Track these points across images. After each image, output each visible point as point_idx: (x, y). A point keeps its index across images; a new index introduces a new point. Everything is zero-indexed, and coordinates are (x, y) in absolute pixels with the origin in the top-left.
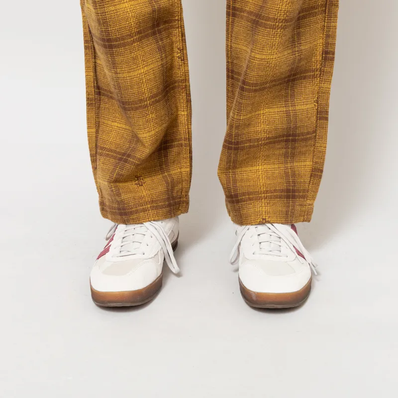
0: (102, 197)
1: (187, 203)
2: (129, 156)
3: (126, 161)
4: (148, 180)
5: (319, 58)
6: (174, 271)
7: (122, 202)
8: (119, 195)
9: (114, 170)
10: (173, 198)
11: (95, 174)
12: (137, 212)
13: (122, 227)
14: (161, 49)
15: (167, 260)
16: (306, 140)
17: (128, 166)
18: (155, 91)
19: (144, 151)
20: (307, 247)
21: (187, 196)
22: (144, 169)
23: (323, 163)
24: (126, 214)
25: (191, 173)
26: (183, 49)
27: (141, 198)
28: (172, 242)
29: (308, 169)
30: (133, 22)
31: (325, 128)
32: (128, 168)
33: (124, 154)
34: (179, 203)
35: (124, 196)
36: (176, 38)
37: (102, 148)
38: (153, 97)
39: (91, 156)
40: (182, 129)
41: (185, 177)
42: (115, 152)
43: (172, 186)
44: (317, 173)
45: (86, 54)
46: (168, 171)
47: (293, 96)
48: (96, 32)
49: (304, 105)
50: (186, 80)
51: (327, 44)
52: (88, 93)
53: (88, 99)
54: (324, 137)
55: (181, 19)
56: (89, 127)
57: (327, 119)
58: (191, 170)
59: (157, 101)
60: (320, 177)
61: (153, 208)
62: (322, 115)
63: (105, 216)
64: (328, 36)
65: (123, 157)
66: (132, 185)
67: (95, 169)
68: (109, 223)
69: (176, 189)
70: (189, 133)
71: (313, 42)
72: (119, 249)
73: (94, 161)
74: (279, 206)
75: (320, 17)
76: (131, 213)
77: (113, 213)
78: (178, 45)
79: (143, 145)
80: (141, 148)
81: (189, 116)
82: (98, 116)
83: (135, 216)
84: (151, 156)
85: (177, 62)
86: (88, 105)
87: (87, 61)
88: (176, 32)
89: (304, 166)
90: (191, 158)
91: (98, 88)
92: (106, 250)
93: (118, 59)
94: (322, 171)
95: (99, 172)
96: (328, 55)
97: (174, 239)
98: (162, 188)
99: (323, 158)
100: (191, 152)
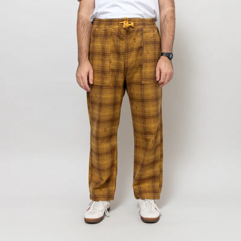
0: (90, 194)
1: (113, 197)
2: (99, 183)
3: (98, 184)
4: (103, 189)
5: (160, 157)
6: (107, 215)
7: (95, 195)
8: (94, 193)
9: (94, 186)
10: (109, 195)
11: (89, 187)
12: (98, 198)
13: (94, 202)
14: (112, 157)
15: (106, 212)
16: (157, 178)
17: (98, 185)
18: (108, 167)
19: (103, 182)
20: (159, 207)
21: (113, 195)
22: (102, 186)
23: (162, 183)
24: (95, 198)
25: (115, 189)
26: (117, 156)
27: (100, 194)
28: (108, 208)
29: (158, 185)
30: (105, 150)
31: (162, 174)
32: (98, 186)
33: (98, 182)
34: (111, 197)
35: (96, 193)
36: (115, 153)
37: (92, 180)
38: (107, 169)
39: (89, 182)
40: (114, 177)
41: (113, 190)
42: (96, 181)
43: (109, 192)
44: (161, 186)
45: (90, 156)
46: (109, 188)
47: (154, 167)
48: (94, 150)
49: (157, 169)
50: (117, 164)
51: (161, 153)
52: (89, 166)
53: (89, 167)
54: (162, 177)
55: (117, 149)
56: (89, 175)
57: (162, 172)
58: (115, 188)
59: (109, 170)
60: (162, 187)
61: (103, 197)
62: (161, 171)
63: (91, 199)
64: (161, 151)
65: (97, 183)
66: (98, 190)
67: (89, 186)
68: (91, 201)
69: (110, 193)
70: (116, 178)
71: (158, 153)
72: (93, 208)
73: (90, 183)
74: (151, 195)
75: (159, 147)
76: (97, 198)
77: (92, 198)
78: (116, 155)
79: (103, 180)
80: (103, 181)
81: (116, 174)
82: (92, 172)
83: (98, 199)
84: (104, 184)
85: (115, 160)
86: (89, 169)
87: (90, 158)
88: (116, 152)
89: (157, 184)
90: (116, 185)
91: (92, 165)
92: (89, 208)
93: (100, 158)
94: (162, 186)
95: (91, 186)
96: (162, 156)
97: (108, 207)
98: (106, 192)
99: (162, 182)
100: (116, 183)
